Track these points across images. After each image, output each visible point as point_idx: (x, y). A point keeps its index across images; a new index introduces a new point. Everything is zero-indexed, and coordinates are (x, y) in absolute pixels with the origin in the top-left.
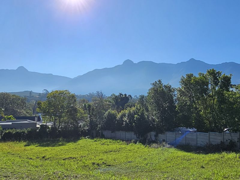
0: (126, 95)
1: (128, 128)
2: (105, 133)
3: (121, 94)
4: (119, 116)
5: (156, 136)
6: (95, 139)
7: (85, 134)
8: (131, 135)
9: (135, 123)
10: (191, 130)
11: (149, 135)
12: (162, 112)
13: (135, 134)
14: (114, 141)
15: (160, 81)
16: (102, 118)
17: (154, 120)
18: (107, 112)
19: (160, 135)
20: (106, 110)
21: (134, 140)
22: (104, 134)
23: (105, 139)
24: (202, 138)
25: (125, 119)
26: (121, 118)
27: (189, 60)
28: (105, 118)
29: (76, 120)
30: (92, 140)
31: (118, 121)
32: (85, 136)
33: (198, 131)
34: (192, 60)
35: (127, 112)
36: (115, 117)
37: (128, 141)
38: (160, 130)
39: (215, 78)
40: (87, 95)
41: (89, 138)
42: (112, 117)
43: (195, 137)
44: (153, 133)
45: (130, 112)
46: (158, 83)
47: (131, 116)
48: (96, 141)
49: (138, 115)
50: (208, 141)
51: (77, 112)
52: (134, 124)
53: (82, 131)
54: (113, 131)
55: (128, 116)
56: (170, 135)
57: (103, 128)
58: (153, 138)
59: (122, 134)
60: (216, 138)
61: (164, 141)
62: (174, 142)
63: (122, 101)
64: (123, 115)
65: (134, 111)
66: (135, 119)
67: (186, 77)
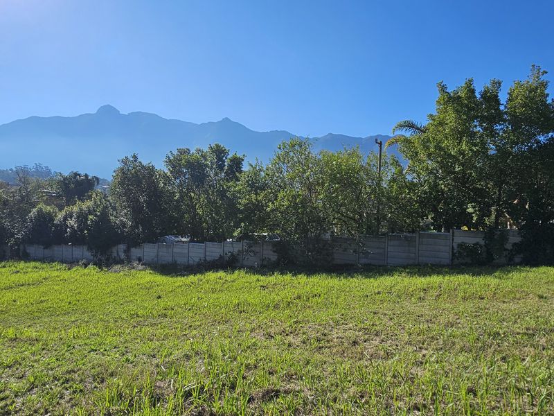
0: (86, 176)
1: (77, 239)
2: (31, 250)
3: (76, 174)
4: (60, 216)
5: (127, 251)
8: (82, 251)
9: (88, 230)
10: (184, 239)
11: (114, 250)
12: (136, 210)
13: (90, 249)
14: (44, 265)
15: (135, 157)
16: (25, 221)
17: (124, 225)
18: (35, 210)
19: (133, 249)
20: (34, 207)
21: (84, 261)
22: (28, 251)
23: (26, 262)
24: (197, 252)
25: (72, 222)
26: (65, 219)
27: (221, 119)
28: (31, 220)
31: (56, 226)
33: (192, 241)
35: (75, 209)
36: (52, 219)
37: (71, 263)
38: (133, 241)
39: (220, 159)
40: (11, 170)
42: (45, 219)
43: (186, 251)
44: (122, 247)
45: (81, 209)
46: (132, 159)
47: (82, 217)
48: (4, 267)
49: (96, 215)
50: (202, 256)
52: (86, 232)
54: (47, 245)
55: (78, 217)
56: (149, 251)
57: (28, 240)
58: (123, 256)
59: (67, 250)
60: (214, 250)
61: (140, 260)
62: (156, 259)
63: (78, 187)
64: (68, 215)
65: (88, 207)
66: (89, 222)
67: (176, 153)
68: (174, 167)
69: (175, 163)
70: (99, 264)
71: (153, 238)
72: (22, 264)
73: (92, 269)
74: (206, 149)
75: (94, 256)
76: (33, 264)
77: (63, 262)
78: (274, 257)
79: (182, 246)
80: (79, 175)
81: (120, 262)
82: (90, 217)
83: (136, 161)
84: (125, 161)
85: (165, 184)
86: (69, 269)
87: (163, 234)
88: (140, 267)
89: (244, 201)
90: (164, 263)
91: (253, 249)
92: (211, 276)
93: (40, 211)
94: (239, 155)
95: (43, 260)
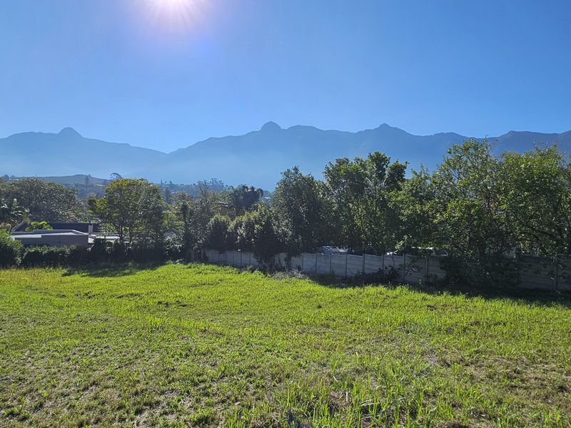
0: (253, 188)
1: (245, 246)
2: (210, 254)
3: (245, 187)
4: (232, 225)
5: (288, 260)
6: (189, 265)
7: (175, 256)
8: (250, 258)
9: (255, 238)
10: (341, 251)
11: (277, 258)
12: (296, 221)
13: (256, 256)
14: (220, 268)
15: (296, 169)
16: (205, 229)
17: (285, 234)
18: (213, 219)
19: (293, 258)
20: (212, 216)
21: (251, 266)
22: (207, 255)
23: (206, 264)
24: (355, 264)
25: (241, 231)
26: (236, 227)
28: (210, 228)
29: (160, 231)
30: (185, 266)
31: (229, 234)
32: (174, 260)
33: (350, 252)
34: (384, 126)
35: (244, 219)
36: (226, 228)
37: (241, 267)
38: (294, 251)
39: (380, 167)
40: (194, 185)
41: (181, 262)
42: (220, 227)
43: (344, 263)
44: (283, 255)
45: (249, 219)
46: (293, 171)
47: (250, 226)
48: (190, 268)
49: (261, 225)
50: (361, 268)
51: (162, 218)
52: (253, 240)
53: (170, 251)
54: (222, 251)
55: (246, 226)
56: (308, 260)
57: (207, 246)
58: (284, 264)
59: (236, 256)
60: (372, 264)
61: (299, 269)
62: (314, 269)
63: (246, 198)
64: (237, 224)
65: (255, 217)
66: (255, 231)
67: (334, 163)
68: (333, 177)
69: (334, 174)
70: (264, 271)
71: (312, 248)
72: (203, 266)
73: (257, 274)
74: (365, 158)
75: (260, 262)
76: (210, 267)
77: (234, 266)
79: (339, 257)
80: (247, 187)
81: (281, 269)
82: (257, 226)
83: (297, 173)
84: (287, 174)
85: (324, 195)
86: (239, 273)
87: (322, 244)
88: (300, 275)
89: (407, 212)
90: (322, 273)
91: (416, 264)
92: (371, 289)
93: (216, 220)
94: (401, 163)
95: (218, 263)
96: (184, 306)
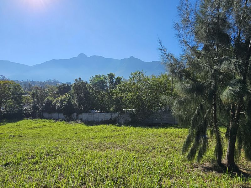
1: (59, 111)
4: (55, 101)
5: (77, 116)
6: (34, 120)
7: (28, 116)
8: (61, 115)
9: (63, 107)
11: (73, 115)
12: (80, 100)
13: (64, 114)
14: (47, 121)
15: (80, 78)
16: (43, 103)
17: (76, 105)
18: (46, 99)
19: (79, 115)
21: (61, 119)
22: (44, 115)
24: (102, 117)
25: (58, 104)
26: (56, 103)
28: (45, 103)
29: (21, 105)
31: (53, 105)
32: (27, 118)
33: (101, 112)
35: (60, 99)
36: (52, 103)
37: (56, 120)
38: (80, 112)
39: (111, 79)
40: (44, 81)
41: (31, 119)
42: (49, 102)
43: (98, 116)
44: (75, 114)
45: (61, 99)
47: (62, 102)
49: (66, 101)
50: (104, 118)
53: (26, 114)
54: (50, 112)
55: (60, 102)
56: (85, 116)
57: (43, 111)
58: (75, 117)
59: (56, 115)
60: (108, 116)
61: (81, 119)
62: (87, 119)
63: (64, 89)
64: (57, 101)
65: (64, 98)
66: (64, 104)
67: (94, 77)
68: (93, 83)
69: (93, 81)
70: (66, 121)
71: (87, 111)
72: (40, 120)
73: (63, 122)
74: (106, 75)
75: (66, 117)
76: (43, 120)
77: (54, 120)
78: (130, 120)
79: (97, 114)
80: (65, 84)
81: (73, 120)
82: (64, 102)
83: (80, 80)
84: (76, 80)
85: (89, 90)
86: (55, 122)
87: (90, 109)
88: (80, 122)
90: (90, 121)
91: (122, 116)
93: (48, 99)
94: (120, 77)
95: (47, 119)
96: (21, 136)
